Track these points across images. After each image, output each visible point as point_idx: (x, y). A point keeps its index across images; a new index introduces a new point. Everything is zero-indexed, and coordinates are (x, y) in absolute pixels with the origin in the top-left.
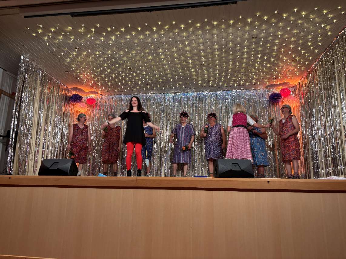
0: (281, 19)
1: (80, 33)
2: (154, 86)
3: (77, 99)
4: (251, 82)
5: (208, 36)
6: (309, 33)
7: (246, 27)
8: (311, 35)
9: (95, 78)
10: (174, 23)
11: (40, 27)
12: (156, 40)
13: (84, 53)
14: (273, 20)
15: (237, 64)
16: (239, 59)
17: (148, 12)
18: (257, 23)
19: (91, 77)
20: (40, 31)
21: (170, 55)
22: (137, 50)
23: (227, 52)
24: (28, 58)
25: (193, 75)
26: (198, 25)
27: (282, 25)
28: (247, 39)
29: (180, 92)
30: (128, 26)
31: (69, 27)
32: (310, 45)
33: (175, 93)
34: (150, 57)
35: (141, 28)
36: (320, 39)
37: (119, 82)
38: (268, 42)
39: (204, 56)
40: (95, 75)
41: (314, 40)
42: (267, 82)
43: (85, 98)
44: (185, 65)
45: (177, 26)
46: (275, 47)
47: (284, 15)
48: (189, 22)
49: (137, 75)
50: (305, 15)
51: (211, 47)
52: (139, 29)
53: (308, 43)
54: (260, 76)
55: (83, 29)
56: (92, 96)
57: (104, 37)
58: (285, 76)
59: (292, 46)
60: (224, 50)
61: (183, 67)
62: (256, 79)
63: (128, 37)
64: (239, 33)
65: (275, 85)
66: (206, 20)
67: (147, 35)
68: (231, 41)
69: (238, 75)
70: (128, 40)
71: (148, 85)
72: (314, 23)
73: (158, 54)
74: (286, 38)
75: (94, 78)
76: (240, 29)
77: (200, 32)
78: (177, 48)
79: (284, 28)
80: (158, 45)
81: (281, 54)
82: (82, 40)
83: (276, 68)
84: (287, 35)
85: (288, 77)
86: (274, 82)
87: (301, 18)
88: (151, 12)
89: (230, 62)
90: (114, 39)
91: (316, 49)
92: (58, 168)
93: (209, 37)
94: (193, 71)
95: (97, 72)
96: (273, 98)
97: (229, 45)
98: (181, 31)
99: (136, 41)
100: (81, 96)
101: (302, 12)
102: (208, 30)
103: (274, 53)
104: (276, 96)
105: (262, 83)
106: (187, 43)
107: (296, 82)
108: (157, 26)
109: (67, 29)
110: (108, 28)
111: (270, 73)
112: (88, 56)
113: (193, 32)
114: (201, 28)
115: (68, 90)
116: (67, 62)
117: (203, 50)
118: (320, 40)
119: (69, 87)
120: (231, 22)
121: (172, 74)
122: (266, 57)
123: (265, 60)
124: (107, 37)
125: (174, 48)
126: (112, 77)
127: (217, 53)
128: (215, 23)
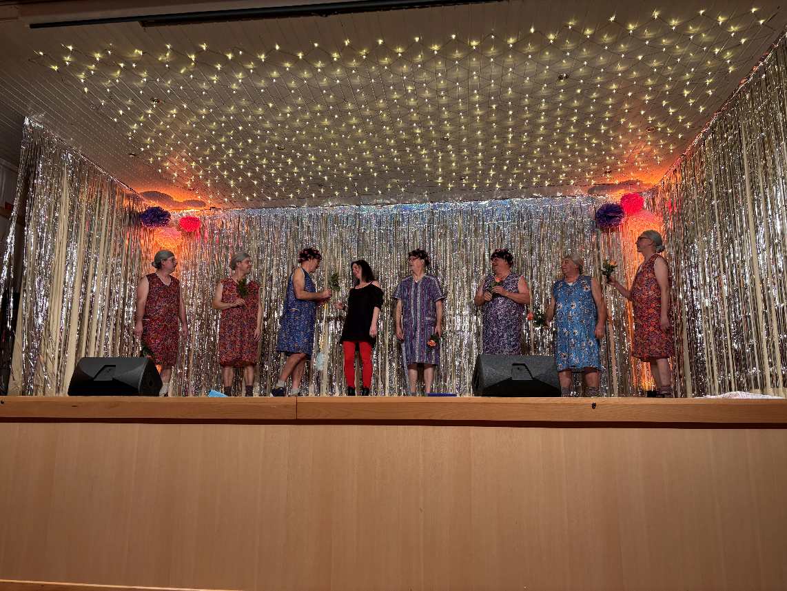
0: (623, 36)
1: (163, 63)
2: (334, 190)
3: (157, 217)
4: (554, 179)
5: (458, 73)
6: (685, 67)
7: (544, 53)
8: (690, 72)
9: (199, 171)
10: (380, 42)
11: (69, 49)
12: (338, 81)
13: (172, 111)
14: (606, 38)
15: (525, 138)
16: (527, 128)
17: (319, 17)
18: (569, 45)
19: (190, 169)
20: (68, 58)
21: (371, 118)
22: (294, 106)
23: (502, 109)
24: (41, 124)
25: (424, 164)
26: (436, 48)
27: (626, 50)
28: (545, 81)
29: (396, 201)
30: (275, 49)
31: (136, 51)
32: (688, 95)
33: (383, 204)
34: (326, 122)
35: (304, 53)
36: (711, 80)
37: (253, 178)
38: (593, 88)
39: (449, 120)
40: (197, 162)
41: (697, 83)
42: (590, 179)
43: (176, 215)
44: (405, 140)
45: (387, 50)
46: (610, 99)
47: (631, 27)
48: (415, 40)
49: (297, 163)
50: (677, 27)
51: (466, 98)
52: (300, 55)
53: (682, 91)
54: (575, 164)
55: (168, 54)
56: (192, 211)
57: (218, 73)
58: (631, 166)
59: (647, 98)
60: (494, 107)
61: (400, 146)
62: (568, 174)
63: (275, 74)
64: (529, 67)
65: (611, 187)
66: (454, 36)
67: (319, 70)
68: (510, 85)
69: (526, 163)
70: (274, 80)
71: (320, 186)
72: (697, 46)
73: (344, 114)
74: (635, 79)
75: (198, 169)
76: (530, 56)
77: (440, 63)
78: (389, 101)
79: (630, 56)
80: (344, 92)
81: (623, 115)
82: (167, 81)
83: (613, 149)
84: (636, 71)
85: (639, 167)
86: (608, 179)
87: (668, 33)
88: (326, 16)
89: (508, 133)
90: (242, 79)
91: (701, 105)
92: (113, 379)
93: (460, 76)
94: (425, 154)
95: (204, 157)
96: (605, 216)
97: (506, 95)
98: (398, 61)
99: (293, 84)
100: (167, 212)
101: (671, 20)
102: (457, 59)
103: (607, 114)
104: (611, 212)
105: (581, 183)
106: (410, 88)
107: (655, 179)
108: (341, 49)
109: (130, 56)
110: (228, 53)
111: (599, 158)
112: (180, 118)
113: (423, 64)
114: (443, 54)
115: (135, 198)
116: (132, 132)
117: (448, 106)
118: (710, 83)
119: (140, 191)
120: (511, 41)
121: (376, 160)
122: (588, 123)
123: (586, 130)
124: (227, 74)
125: (381, 101)
126: (237, 167)
127: (478, 112)
128: (474, 43)
